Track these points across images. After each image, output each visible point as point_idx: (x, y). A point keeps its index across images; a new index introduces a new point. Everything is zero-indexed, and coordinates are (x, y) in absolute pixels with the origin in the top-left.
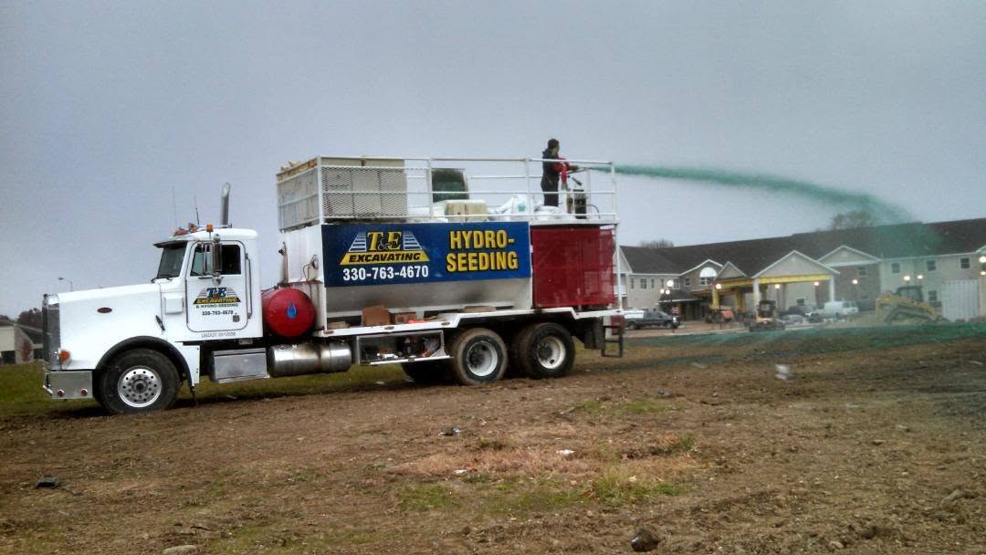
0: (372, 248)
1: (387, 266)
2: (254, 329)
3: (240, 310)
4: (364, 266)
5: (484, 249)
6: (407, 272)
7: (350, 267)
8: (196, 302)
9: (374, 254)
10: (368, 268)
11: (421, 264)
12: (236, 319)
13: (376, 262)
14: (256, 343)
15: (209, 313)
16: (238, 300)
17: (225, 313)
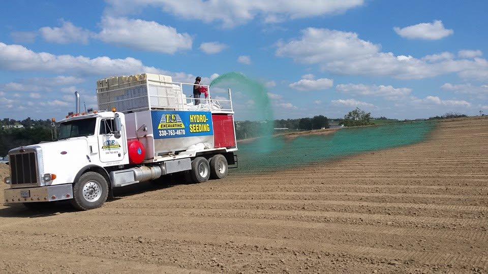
0: (168, 122)
1: (172, 129)
2: (126, 161)
3: (121, 151)
4: (166, 129)
5: (200, 123)
6: (178, 133)
7: (161, 130)
8: (103, 148)
9: (168, 124)
10: (167, 130)
11: (182, 129)
12: (119, 155)
13: (169, 128)
14: (126, 167)
15: (108, 153)
16: (120, 146)
17: (115, 152)
